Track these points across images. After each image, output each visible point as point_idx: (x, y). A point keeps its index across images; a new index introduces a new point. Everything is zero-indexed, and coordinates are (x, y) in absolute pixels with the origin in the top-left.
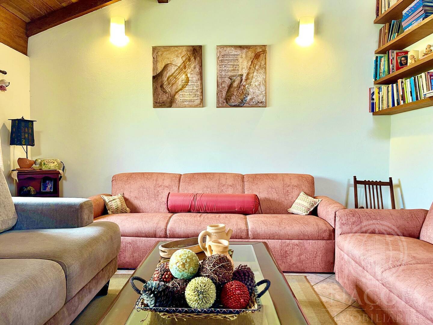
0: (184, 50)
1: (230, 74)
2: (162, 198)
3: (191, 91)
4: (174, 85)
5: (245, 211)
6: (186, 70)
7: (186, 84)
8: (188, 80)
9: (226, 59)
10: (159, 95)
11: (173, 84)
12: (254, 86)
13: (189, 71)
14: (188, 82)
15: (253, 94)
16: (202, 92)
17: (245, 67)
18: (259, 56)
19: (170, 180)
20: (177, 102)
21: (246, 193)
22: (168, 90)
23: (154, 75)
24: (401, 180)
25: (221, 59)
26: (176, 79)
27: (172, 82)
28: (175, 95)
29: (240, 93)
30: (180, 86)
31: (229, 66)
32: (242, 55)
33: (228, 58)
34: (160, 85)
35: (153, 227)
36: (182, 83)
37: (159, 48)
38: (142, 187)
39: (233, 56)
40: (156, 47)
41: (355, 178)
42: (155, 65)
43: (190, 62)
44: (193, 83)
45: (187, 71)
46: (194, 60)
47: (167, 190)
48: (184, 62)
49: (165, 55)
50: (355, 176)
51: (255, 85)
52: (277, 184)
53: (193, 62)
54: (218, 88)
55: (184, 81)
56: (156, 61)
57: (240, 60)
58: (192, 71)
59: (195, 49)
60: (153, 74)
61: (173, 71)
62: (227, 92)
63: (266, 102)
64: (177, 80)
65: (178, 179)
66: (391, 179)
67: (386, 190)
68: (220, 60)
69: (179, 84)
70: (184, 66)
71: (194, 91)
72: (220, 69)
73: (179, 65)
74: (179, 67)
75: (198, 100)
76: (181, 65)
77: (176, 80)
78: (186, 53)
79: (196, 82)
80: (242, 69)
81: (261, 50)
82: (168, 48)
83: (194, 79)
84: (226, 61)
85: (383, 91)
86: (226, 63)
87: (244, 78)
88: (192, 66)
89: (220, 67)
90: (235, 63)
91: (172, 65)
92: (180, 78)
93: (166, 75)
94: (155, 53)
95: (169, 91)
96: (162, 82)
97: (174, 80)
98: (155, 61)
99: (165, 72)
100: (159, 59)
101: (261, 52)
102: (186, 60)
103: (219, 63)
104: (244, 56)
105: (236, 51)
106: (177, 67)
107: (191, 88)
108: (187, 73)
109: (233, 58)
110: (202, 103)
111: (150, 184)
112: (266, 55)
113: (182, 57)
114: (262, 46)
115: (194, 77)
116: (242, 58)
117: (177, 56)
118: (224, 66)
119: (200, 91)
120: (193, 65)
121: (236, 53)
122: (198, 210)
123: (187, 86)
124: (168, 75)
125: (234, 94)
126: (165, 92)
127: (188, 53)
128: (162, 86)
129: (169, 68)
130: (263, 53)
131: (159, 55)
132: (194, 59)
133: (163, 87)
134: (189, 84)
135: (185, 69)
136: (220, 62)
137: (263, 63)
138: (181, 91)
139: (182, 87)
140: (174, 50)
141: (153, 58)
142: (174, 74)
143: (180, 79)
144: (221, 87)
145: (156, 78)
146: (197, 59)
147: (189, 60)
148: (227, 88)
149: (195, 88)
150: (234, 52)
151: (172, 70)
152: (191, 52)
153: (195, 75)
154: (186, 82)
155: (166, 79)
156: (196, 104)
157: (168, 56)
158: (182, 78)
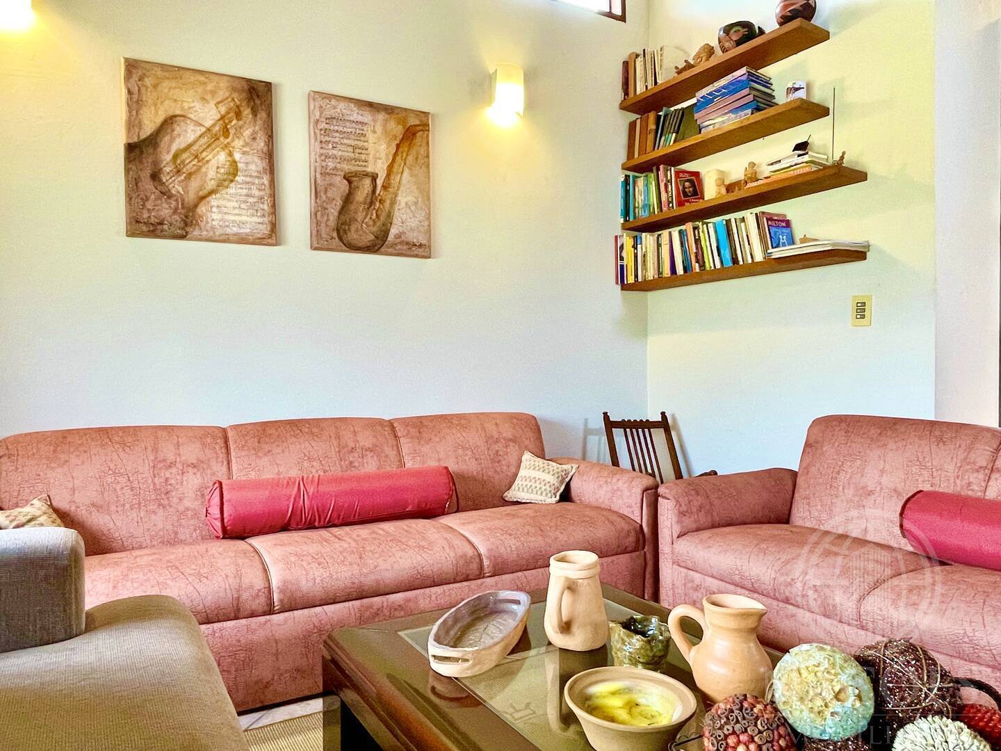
0: (222, 85)
1: (347, 167)
2: (181, 499)
3: (243, 198)
4: (194, 176)
5: (430, 509)
6: (228, 140)
7: (231, 177)
8: (234, 170)
9: (336, 128)
10: (147, 199)
11: (190, 175)
12: (403, 205)
13: (238, 143)
14: (235, 175)
15: (403, 223)
16: (274, 206)
17: (383, 155)
18: (414, 134)
19: (198, 445)
20: (202, 224)
21: (409, 464)
22: (176, 187)
23: (131, 141)
24: (676, 416)
25: (323, 125)
26: (199, 161)
27: (188, 167)
28: (196, 206)
29: (371, 218)
30: (213, 182)
31: (343, 148)
32: (374, 126)
33: (341, 129)
34: (148, 172)
35: (227, 587)
36: (219, 175)
37: (147, 66)
38: (111, 472)
39: (354, 125)
40: (136, 61)
41: (606, 415)
42: (134, 112)
43: (241, 119)
44: (248, 179)
45: (233, 144)
46: (251, 116)
47: (195, 474)
48: (222, 118)
49: (166, 90)
50: (606, 411)
51: (406, 204)
52: (474, 438)
53: (248, 121)
54: (318, 201)
55: (222, 171)
56: (137, 102)
57: (371, 138)
58: (246, 144)
59: (254, 89)
60: (128, 137)
61: (191, 137)
62: (340, 213)
63: (429, 247)
64: (204, 164)
65: (221, 442)
66: (663, 414)
67: (659, 436)
68: (321, 130)
69: (210, 176)
70: (223, 130)
71: (251, 200)
72: (322, 151)
73: (208, 123)
74: (209, 130)
75: (265, 226)
76: (214, 125)
77: (200, 164)
78: (227, 94)
79: (258, 177)
80: (376, 159)
81: (417, 122)
82: (176, 72)
83: (253, 167)
84: (337, 135)
85: (646, 244)
86: (337, 140)
87: (379, 182)
88: (247, 133)
89: (322, 148)
90: (360, 144)
91: (188, 122)
92: (210, 160)
93: (170, 146)
94: (135, 77)
95: (178, 192)
96: (156, 163)
97: (193, 163)
98: (135, 102)
99: (167, 138)
100: (149, 97)
101: (418, 125)
102: (228, 113)
103: (318, 136)
104: (379, 129)
105: (361, 112)
106: (204, 129)
107: (244, 192)
108: (231, 149)
109: (353, 130)
110: (273, 235)
111: (137, 462)
112: (428, 136)
113: (218, 103)
114: (421, 112)
115: (252, 164)
116: (374, 132)
117: (203, 99)
118: (330, 146)
119: (267, 200)
120: (250, 130)
121: (360, 119)
122: (310, 523)
123: (231, 185)
124: (174, 148)
125: (357, 220)
126: (166, 194)
127: (235, 95)
128: (155, 176)
129: (178, 130)
130: (422, 130)
131: (147, 88)
132: (252, 114)
133: (160, 180)
134: (237, 178)
135: (227, 137)
136: (321, 134)
137: (422, 151)
138: (214, 196)
139: (218, 186)
140: (192, 79)
141: (130, 92)
142: (195, 148)
143: (214, 163)
144: (324, 197)
145: (135, 151)
146: (259, 116)
147: (238, 115)
148: (339, 203)
149: (257, 193)
150: (356, 114)
151: (186, 135)
152: (244, 95)
153: (256, 159)
154: (228, 174)
155: (168, 157)
156: (259, 236)
157: (176, 93)
158: (218, 160)
